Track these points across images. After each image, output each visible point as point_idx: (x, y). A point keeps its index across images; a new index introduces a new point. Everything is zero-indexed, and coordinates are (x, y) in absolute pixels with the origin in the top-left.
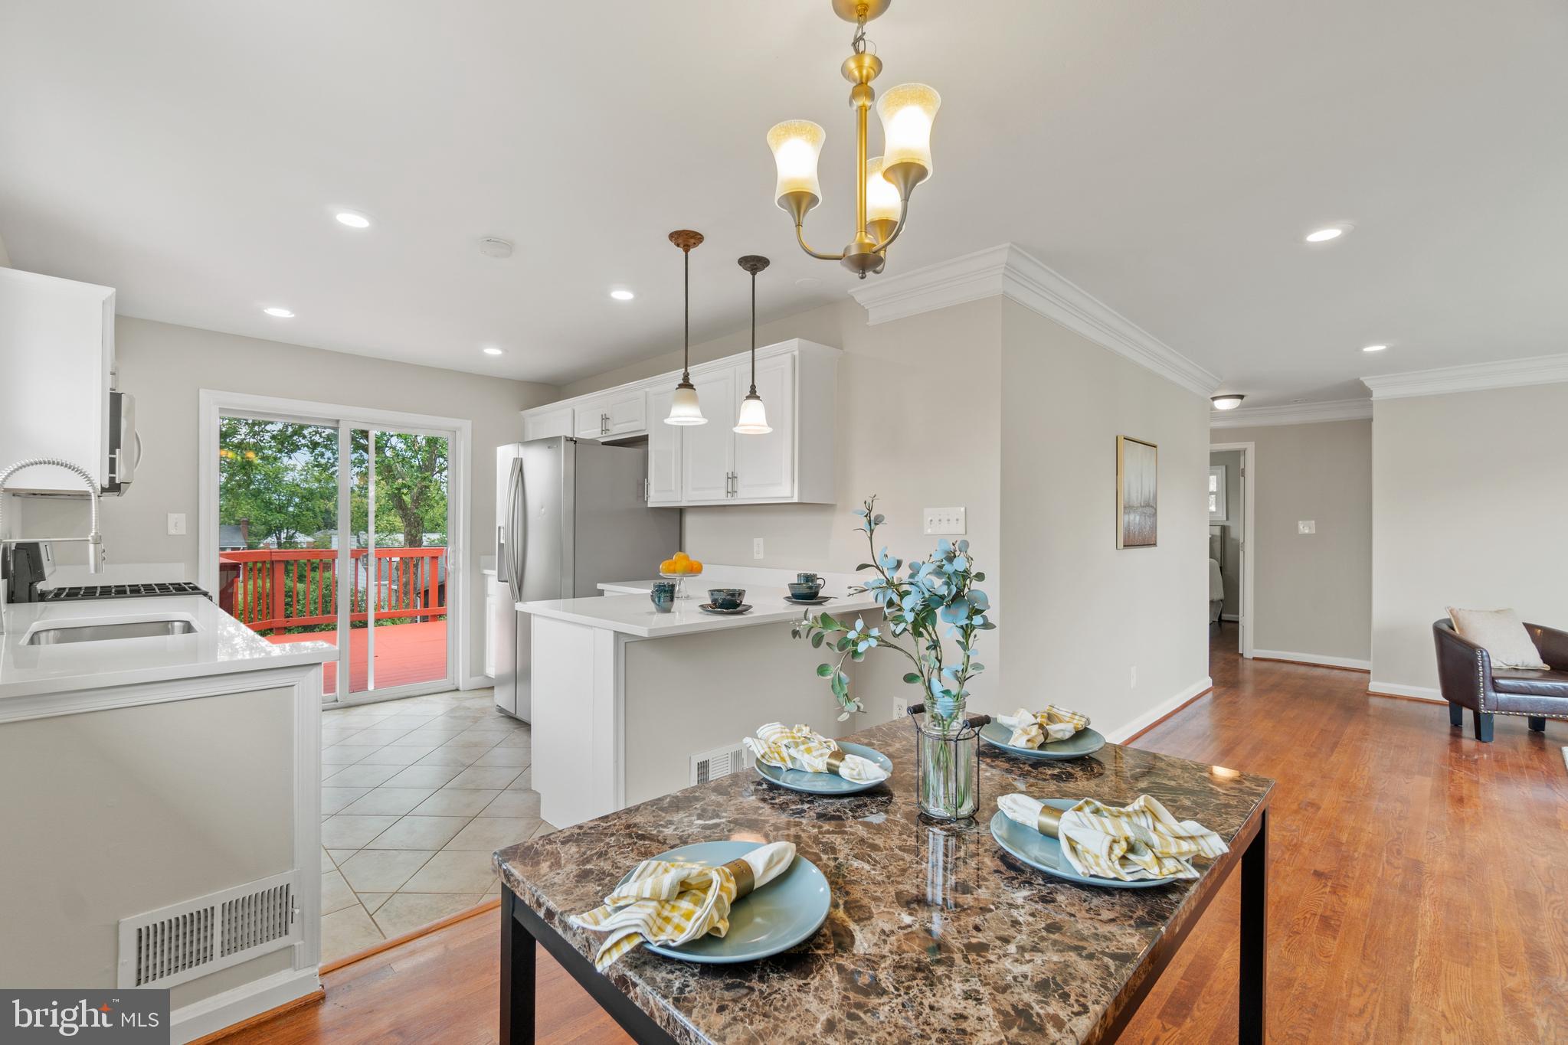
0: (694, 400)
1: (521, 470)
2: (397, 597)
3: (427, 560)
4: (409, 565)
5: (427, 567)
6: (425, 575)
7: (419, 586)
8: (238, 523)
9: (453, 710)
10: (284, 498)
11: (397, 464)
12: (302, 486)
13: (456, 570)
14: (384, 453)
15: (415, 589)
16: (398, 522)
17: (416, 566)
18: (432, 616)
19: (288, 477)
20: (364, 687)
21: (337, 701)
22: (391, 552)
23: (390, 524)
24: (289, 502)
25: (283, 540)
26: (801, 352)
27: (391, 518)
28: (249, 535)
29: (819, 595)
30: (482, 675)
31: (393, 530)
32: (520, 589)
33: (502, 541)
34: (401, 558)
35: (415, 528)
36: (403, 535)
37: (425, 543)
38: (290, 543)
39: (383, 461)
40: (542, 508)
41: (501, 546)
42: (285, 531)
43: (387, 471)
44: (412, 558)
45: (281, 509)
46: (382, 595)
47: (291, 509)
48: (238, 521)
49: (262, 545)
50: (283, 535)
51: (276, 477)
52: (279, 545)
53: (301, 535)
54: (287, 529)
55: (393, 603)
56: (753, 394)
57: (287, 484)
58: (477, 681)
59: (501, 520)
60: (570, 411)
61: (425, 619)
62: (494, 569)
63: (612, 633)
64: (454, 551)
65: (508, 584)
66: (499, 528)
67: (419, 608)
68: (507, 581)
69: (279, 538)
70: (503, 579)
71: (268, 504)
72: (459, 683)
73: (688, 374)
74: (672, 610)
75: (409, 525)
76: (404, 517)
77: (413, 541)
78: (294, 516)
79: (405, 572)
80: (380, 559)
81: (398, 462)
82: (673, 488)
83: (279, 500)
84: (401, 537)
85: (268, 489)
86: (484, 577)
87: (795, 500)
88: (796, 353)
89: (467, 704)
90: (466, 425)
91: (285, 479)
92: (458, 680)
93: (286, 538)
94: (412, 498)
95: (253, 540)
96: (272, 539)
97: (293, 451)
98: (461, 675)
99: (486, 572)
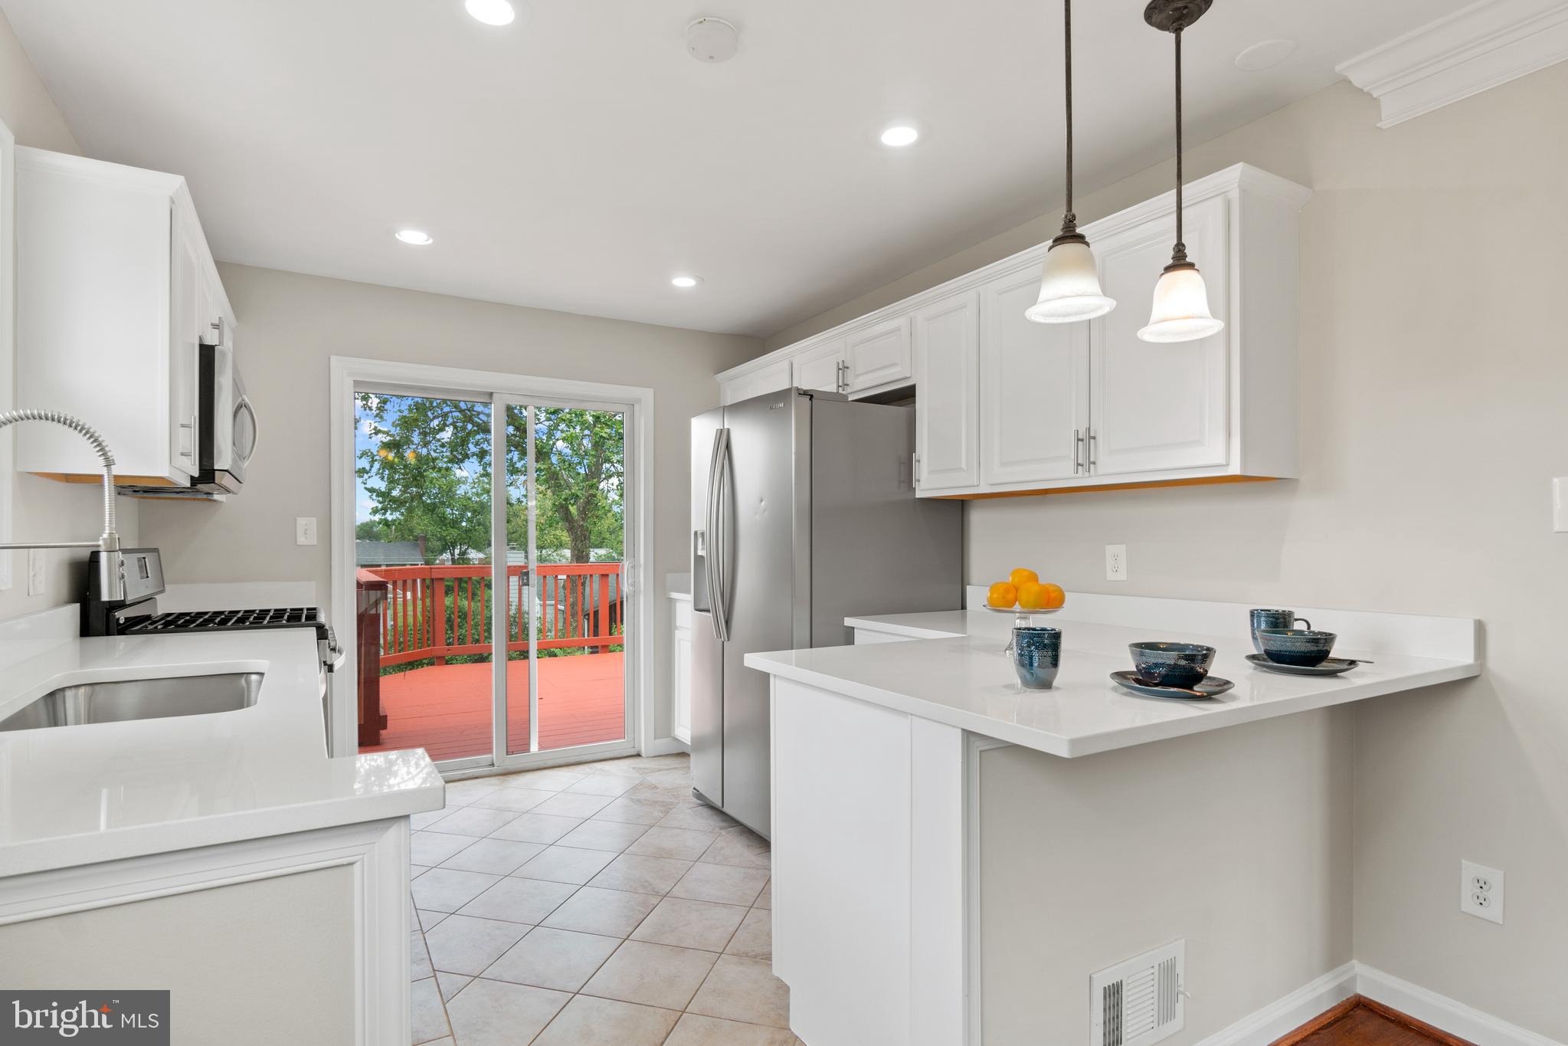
0: (1088, 264)
1: (728, 447)
2: (565, 619)
3: (596, 578)
4: (576, 583)
5: (596, 586)
6: (593, 595)
7: (587, 606)
8: (416, 539)
9: (635, 789)
10: (457, 513)
11: (563, 471)
12: (473, 499)
13: (635, 594)
14: (550, 458)
15: (583, 610)
16: (565, 537)
17: (583, 584)
18: (602, 646)
19: (461, 491)
20: (525, 747)
21: (493, 765)
22: (558, 569)
23: (557, 539)
24: (462, 516)
25: (457, 557)
26: (1244, 192)
27: (558, 532)
28: (426, 551)
29: (1331, 655)
30: (670, 736)
31: (561, 545)
32: (728, 622)
33: (700, 553)
34: (568, 576)
35: (581, 545)
36: (570, 551)
37: (592, 559)
38: (463, 559)
39: (550, 468)
40: (762, 501)
41: (699, 559)
42: (459, 547)
43: (552, 479)
44: (580, 576)
45: (455, 524)
46: (547, 616)
47: (464, 524)
48: (416, 536)
49: (438, 562)
50: (457, 551)
51: (450, 490)
52: (453, 560)
53: (473, 551)
54: (460, 545)
55: (560, 625)
56: (1180, 261)
57: (459, 497)
58: (663, 745)
59: (699, 521)
60: (785, 365)
61: (595, 650)
62: (688, 592)
63: (959, 732)
64: (634, 567)
65: (710, 615)
66: (696, 533)
67: (586, 637)
68: (708, 611)
69: (453, 555)
70: (702, 607)
71: (442, 520)
72: (640, 746)
73: (1074, 216)
74: (1055, 683)
75: (575, 540)
76: (571, 530)
77: (580, 556)
78: (467, 531)
79: (573, 590)
80: (545, 577)
81: (564, 469)
82: (964, 466)
83: (453, 514)
84: (567, 553)
85: (443, 503)
86: (671, 602)
87: (1235, 469)
88: (1235, 195)
89: (652, 779)
90: (647, 395)
91: (458, 492)
92: (640, 743)
93: (459, 555)
94: (578, 509)
95: (430, 556)
96: (446, 556)
97: (462, 461)
98: (644, 738)
99: (674, 595)
